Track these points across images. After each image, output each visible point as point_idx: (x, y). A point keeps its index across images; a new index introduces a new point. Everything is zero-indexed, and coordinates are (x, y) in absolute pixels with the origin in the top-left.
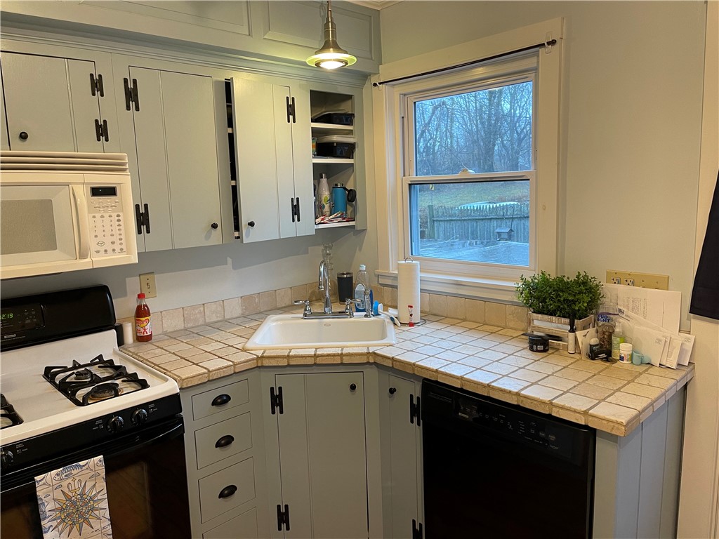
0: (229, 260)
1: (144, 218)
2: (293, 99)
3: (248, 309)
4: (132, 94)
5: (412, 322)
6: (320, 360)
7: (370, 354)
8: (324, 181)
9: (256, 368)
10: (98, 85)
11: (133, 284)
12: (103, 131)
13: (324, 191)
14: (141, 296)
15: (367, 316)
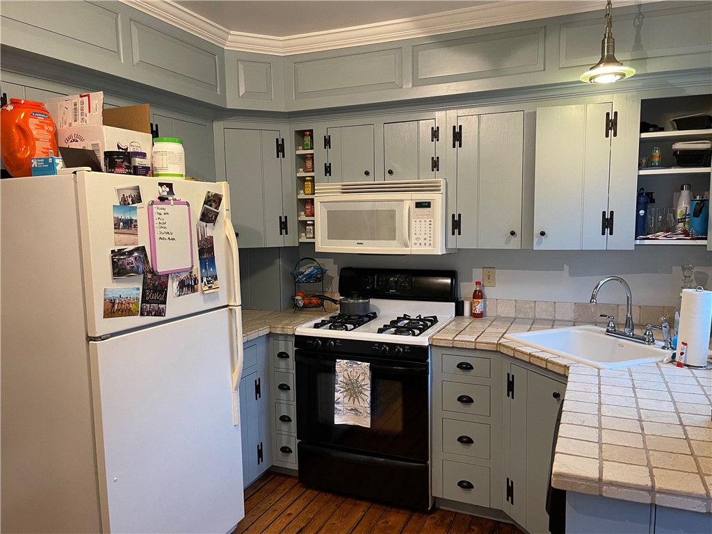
0: (566, 267)
1: (456, 225)
2: (616, 113)
3: (582, 316)
4: (457, 136)
5: (682, 362)
6: (533, 360)
7: (566, 368)
8: (685, 193)
9: (497, 352)
10: (435, 134)
11: (478, 274)
12: (435, 164)
13: (683, 205)
14: (478, 283)
15: (663, 348)
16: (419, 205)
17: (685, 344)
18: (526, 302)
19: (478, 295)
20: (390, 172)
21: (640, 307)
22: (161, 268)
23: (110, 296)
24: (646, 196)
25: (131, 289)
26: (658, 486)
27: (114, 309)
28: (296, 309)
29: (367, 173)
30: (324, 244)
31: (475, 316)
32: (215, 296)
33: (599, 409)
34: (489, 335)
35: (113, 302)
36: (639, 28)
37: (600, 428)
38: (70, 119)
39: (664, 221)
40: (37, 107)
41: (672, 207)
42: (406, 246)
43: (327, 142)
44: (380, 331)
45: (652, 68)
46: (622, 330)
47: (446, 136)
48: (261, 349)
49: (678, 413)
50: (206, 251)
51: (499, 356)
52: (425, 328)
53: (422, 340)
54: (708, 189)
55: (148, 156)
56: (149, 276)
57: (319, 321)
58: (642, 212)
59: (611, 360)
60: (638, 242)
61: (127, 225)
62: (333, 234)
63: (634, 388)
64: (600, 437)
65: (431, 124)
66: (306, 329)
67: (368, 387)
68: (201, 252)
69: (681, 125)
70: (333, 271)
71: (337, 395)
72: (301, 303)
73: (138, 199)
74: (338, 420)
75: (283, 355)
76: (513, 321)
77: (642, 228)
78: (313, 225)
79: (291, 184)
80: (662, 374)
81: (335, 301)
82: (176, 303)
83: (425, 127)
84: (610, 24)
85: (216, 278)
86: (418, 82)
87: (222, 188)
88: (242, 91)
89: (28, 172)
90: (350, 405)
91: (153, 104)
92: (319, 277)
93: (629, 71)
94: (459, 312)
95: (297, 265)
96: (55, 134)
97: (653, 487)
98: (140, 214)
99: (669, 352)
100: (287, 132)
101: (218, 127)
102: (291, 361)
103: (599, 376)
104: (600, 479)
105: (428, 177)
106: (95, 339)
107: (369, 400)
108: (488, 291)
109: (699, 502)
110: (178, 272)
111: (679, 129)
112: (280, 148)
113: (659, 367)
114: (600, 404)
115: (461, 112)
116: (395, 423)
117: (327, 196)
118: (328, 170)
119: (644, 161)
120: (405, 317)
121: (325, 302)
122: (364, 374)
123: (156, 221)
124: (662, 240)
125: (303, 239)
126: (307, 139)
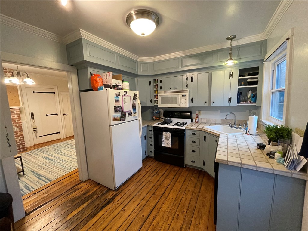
0: (219, 110)
1: (192, 100)
2: (232, 73)
3: (223, 122)
4: (192, 79)
5: (249, 133)
6: (210, 133)
7: (219, 134)
8: (250, 92)
9: (202, 130)
10: (187, 79)
11: (197, 112)
12: (187, 86)
13: (250, 95)
14: (197, 114)
15: (244, 130)
16: (183, 96)
17: (250, 129)
18: (209, 119)
19: (197, 117)
20: (176, 88)
21: (238, 120)
22: (124, 110)
23: (114, 116)
24: (240, 93)
25: (118, 115)
26: (243, 163)
27: (115, 119)
28: (153, 120)
29: (170, 88)
30: (160, 105)
31: (196, 122)
32: (136, 117)
33: (227, 144)
34: (200, 127)
35: (114, 118)
36: (239, 51)
37: (228, 149)
38: (106, 78)
39: (244, 99)
40: (99, 76)
41: (246, 95)
42: (180, 105)
43: (161, 82)
44: (173, 125)
45: (242, 61)
46: (233, 126)
47: (189, 79)
48: (146, 129)
49: (248, 146)
50: (134, 107)
51: (202, 132)
52: (184, 125)
53: (183, 128)
54: (257, 91)
55: (122, 86)
56: (122, 112)
57: (159, 123)
58: (239, 97)
59: (230, 133)
60: (238, 104)
61: (117, 101)
62: (162, 103)
63: (236, 139)
64: (228, 151)
65: (186, 76)
66: (156, 125)
67: (170, 138)
68: (133, 107)
69: (249, 75)
70: (162, 111)
71: (163, 140)
72: (155, 119)
73: (120, 95)
74: (163, 146)
75: (151, 131)
76: (206, 123)
77: (239, 101)
78: (157, 101)
79: (152, 91)
80: (243, 136)
81: (162, 119)
82: (128, 118)
83: (184, 77)
84: (231, 51)
85: (136, 113)
86: (183, 67)
87: (137, 92)
88: (142, 71)
89: (97, 90)
90: (166, 142)
91: (123, 74)
92: (159, 113)
93: (236, 62)
94: (192, 121)
95: (154, 110)
96: (103, 81)
97: (241, 163)
98: (120, 99)
99: (246, 131)
100: (152, 79)
101: (136, 79)
102: (153, 131)
103: (227, 137)
104: (228, 160)
105: (185, 89)
106: (111, 126)
107: (170, 141)
108: (199, 116)
109: (254, 167)
110: (128, 111)
111: (249, 76)
112: (150, 83)
113: (243, 135)
114: (228, 143)
115: (193, 73)
116: (177, 147)
117: (161, 94)
118: (161, 88)
119: (239, 84)
120: (179, 122)
121: (160, 119)
122: (169, 135)
123: (123, 100)
124: (244, 104)
125: (155, 104)
126: (156, 81)
